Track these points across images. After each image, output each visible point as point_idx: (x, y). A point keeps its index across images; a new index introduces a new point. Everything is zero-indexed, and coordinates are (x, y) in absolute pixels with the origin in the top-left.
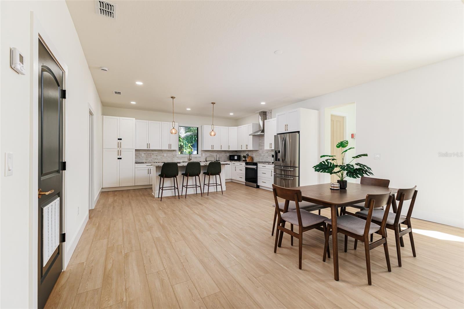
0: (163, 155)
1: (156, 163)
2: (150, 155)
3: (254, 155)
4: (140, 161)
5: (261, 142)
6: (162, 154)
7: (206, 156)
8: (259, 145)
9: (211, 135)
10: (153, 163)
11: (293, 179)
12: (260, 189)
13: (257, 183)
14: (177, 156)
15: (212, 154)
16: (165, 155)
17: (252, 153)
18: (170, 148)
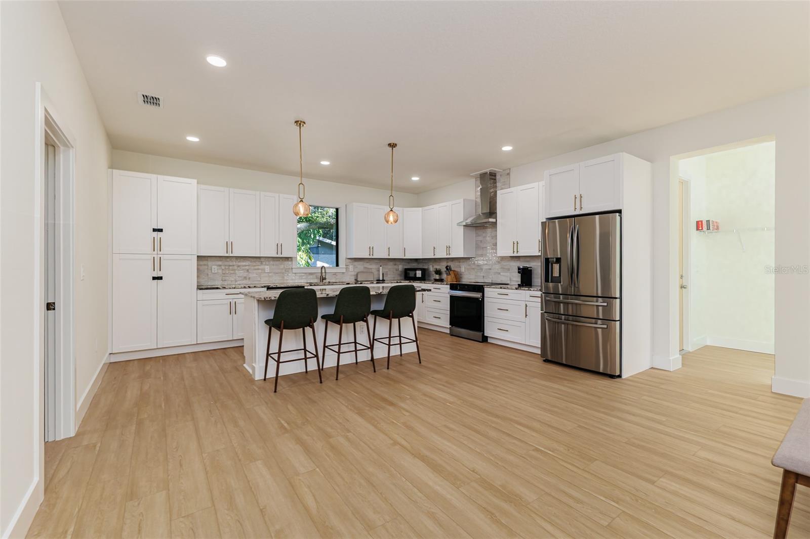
0: (262, 269)
1: (249, 287)
2: (233, 270)
3: (463, 268)
4: (209, 284)
5: (481, 241)
6: (260, 267)
7: (357, 270)
8: (476, 248)
9: (387, 222)
10: (241, 288)
11: (605, 326)
12: (489, 345)
13: (484, 332)
14: (294, 271)
15: (368, 265)
16: (267, 268)
17: (458, 264)
18: (279, 252)
